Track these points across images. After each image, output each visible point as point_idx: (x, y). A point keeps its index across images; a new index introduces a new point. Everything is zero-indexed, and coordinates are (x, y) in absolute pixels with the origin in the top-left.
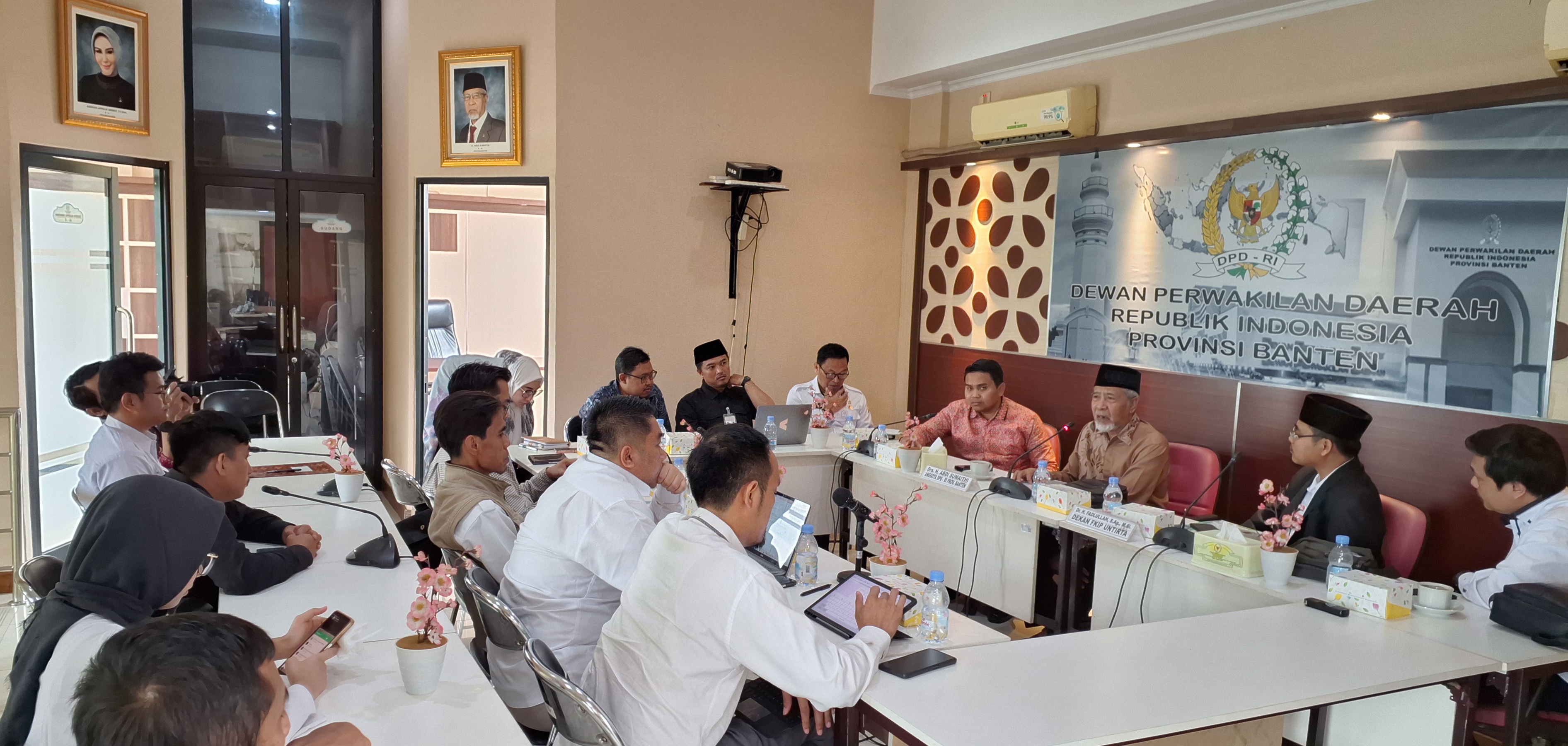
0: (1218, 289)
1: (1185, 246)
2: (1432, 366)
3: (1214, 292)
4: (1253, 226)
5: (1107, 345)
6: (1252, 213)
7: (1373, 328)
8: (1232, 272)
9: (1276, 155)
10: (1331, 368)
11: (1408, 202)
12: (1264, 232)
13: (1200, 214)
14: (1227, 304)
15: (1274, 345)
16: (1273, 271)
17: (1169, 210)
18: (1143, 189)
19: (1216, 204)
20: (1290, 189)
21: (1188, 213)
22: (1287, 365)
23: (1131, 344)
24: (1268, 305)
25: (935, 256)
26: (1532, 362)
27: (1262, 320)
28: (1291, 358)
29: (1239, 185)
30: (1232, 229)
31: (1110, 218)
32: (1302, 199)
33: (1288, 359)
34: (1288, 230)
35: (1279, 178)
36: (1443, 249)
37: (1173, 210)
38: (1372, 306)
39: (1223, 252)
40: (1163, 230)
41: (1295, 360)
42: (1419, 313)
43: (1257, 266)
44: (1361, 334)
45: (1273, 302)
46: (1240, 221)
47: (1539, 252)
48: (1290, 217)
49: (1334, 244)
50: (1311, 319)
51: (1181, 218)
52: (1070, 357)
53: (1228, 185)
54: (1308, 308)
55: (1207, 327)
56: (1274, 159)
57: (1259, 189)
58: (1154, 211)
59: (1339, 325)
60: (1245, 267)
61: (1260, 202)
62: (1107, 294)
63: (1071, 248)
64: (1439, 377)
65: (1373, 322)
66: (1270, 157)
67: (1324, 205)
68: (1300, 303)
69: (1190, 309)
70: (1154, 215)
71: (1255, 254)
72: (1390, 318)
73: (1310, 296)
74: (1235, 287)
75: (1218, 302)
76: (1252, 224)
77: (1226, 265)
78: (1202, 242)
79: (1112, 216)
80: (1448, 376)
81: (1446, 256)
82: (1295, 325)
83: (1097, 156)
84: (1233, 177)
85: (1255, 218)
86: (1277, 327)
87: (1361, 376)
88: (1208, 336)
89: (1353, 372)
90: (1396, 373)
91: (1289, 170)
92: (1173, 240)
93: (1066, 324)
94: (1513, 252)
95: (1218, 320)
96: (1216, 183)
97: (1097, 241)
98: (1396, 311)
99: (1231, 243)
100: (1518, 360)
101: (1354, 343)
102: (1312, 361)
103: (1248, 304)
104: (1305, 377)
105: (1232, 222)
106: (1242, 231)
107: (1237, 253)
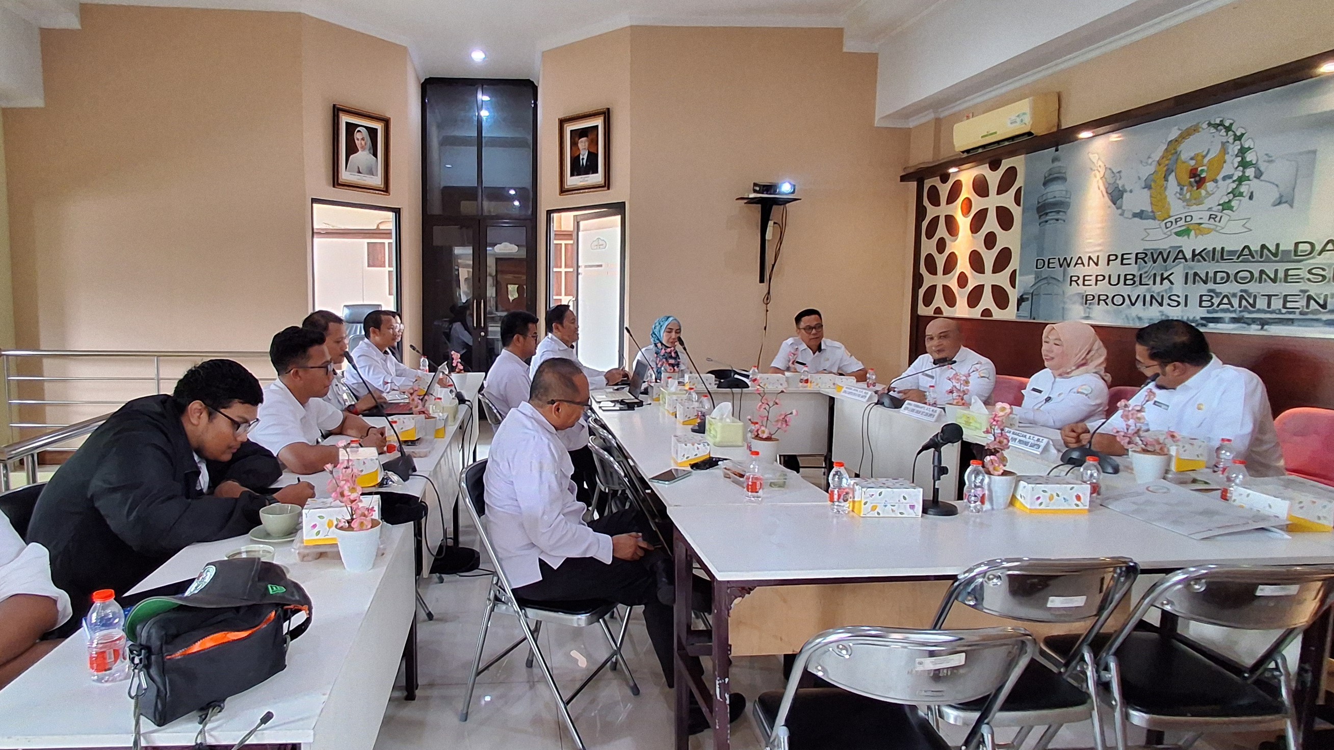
0: (1165, 250)
1: (1135, 215)
3: (1161, 253)
4: (1199, 190)
5: (1066, 306)
6: (1197, 179)
7: (1323, 269)
8: (1177, 234)
9: (1221, 124)
10: (1277, 311)
12: (1209, 194)
13: (1148, 187)
14: (1174, 261)
15: (1218, 295)
16: (1218, 228)
17: (1120, 187)
18: (1096, 172)
19: (1163, 175)
20: (1236, 152)
21: (1137, 187)
22: (1231, 312)
23: (1086, 303)
24: (1213, 259)
25: (928, 246)
27: (1207, 273)
28: (1236, 305)
29: (1184, 156)
30: (1178, 195)
31: (1067, 200)
32: (1248, 159)
33: (1232, 307)
34: (1234, 189)
35: (1224, 145)
37: (1123, 186)
38: (1323, 250)
39: (1170, 217)
40: (1115, 204)
41: (1240, 306)
43: (1203, 226)
44: (1311, 277)
45: (1218, 255)
46: (1185, 188)
48: (1235, 178)
49: (1281, 196)
50: (1255, 268)
51: (1131, 191)
52: (1034, 319)
53: (1175, 157)
54: (1253, 257)
55: (1154, 283)
56: (1220, 128)
57: (1204, 157)
58: (1106, 189)
59: (1286, 271)
60: (1191, 227)
61: (1205, 168)
62: (1065, 263)
63: (1035, 229)
65: (1324, 264)
66: (1216, 126)
67: (1271, 161)
68: (1245, 254)
69: (1139, 270)
70: (1107, 192)
71: (1199, 214)
73: (1255, 247)
74: (1181, 247)
75: (1165, 261)
76: (1197, 189)
77: (1172, 228)
78: (1150, 210)
79: (1070, 198)
82: (1240, 274)
83: (1057, 150)
84: (1179, 149)
85: (1200, 183)
86: (1222, 278)
87: (1310, 316)
88: (1157, 291)
91: (1235, 135)
92: (1124, 211)
93: (1031, 292)
95: (1164, 277)
96: (1163, 157)
97: (1057, 220)
99: (1176, 207)
101: (1302, 286)
102: (1257, 306)
103: (1193, 261)
104: (1250, 321)
105: (1178, 189)
106: (1188, 196)
107: (1183, 216)
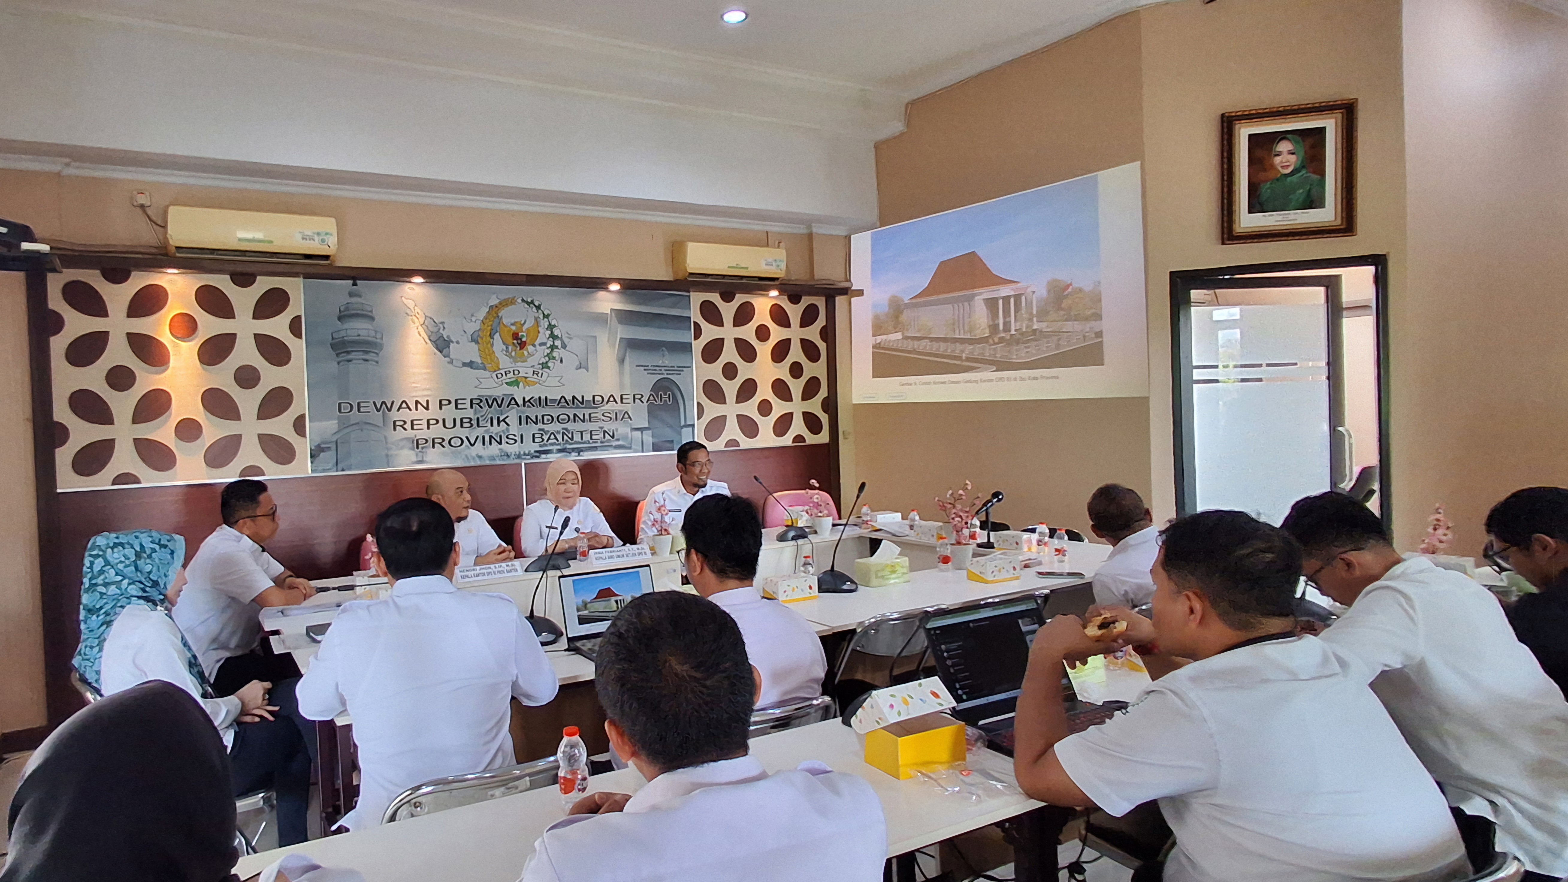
0: (499, 397)
1: (464, 364)
2: (644, 432)
3: (495, 399)
4: (521, 351)
5: (390, 453)
6: (519, 341)
7: (610, 413)
8: (509, 384)
9: (532, 302)
10: (587, 442)
11: (621, 338)
12: (530, 355)
13: (474, 340)
14: (508, 406)
16: (541, 382)
17: (445, 337)
18: (413, 317)
19: (489, 333)
20: (546, 327)
21: (464, 340)
22: (557, 445)
23: (418, 448)
24: (540, 406)
25: (80, 379)
26: (689, 423)
27: (537, 417)
28: (560, 438)
29: (505, 321)
30: (505, 353)
31: (378, 341)
32: (556, 334)
33: (558, 440)
34: (548, 354)
35: (536, 319)
36: (642, 366)
37: (448, 337)
38: (608, 401)
39: (499, 369)
40: (441, 352)
41: (563, 440)
42: (634, 401)
43: (528, 379)
44: (604, 418)
46: (510, 348)
47: (685, 367)
48: (548, 345)
49: (581, 364)
51: (458, 342)
53: (497, 320)
54: (568, 404)
55: (492, 425)
56: (532, 305)
57: (523, 325)
59: (590, 414)
60: (519, 380)
61: (525, 334)
63: (332, 367)
64: (648, 438)
66: (529, 303)
67: (570, 338)
68: (562, 402)
69: (475, 413)
70: (430, 340)
71: (525, 370)
72: (619, 407)
73: (569, 398)
74: (513, 395)
75: (500, 406)
76: (520, 349)
77: (502, 379)
78: (479, 361)
80: (653, 437)
81: (645, 370)
82: (561, 417)
83: (355, 284)
84: (500, 315)
85: (522, 345)
86: (548, 420)
87: (606, 444)
88: (495, 432)
89: (602, 442)
90: (625, 438)
91: (543, 314)
92: (452, 360)
93: (335, 440)
94: (674, 367)
95: (501, 419)
96: (486, 318)
97: (366, 360)
98: (622, 402)
99: (505, 362)
100: (683, 423)
101: (601, 424)
102: (575, 439)
103: (524, 406)
104: (571, 451)
105: (504, 348)
106: (513, 354)
107: (511, 370)
